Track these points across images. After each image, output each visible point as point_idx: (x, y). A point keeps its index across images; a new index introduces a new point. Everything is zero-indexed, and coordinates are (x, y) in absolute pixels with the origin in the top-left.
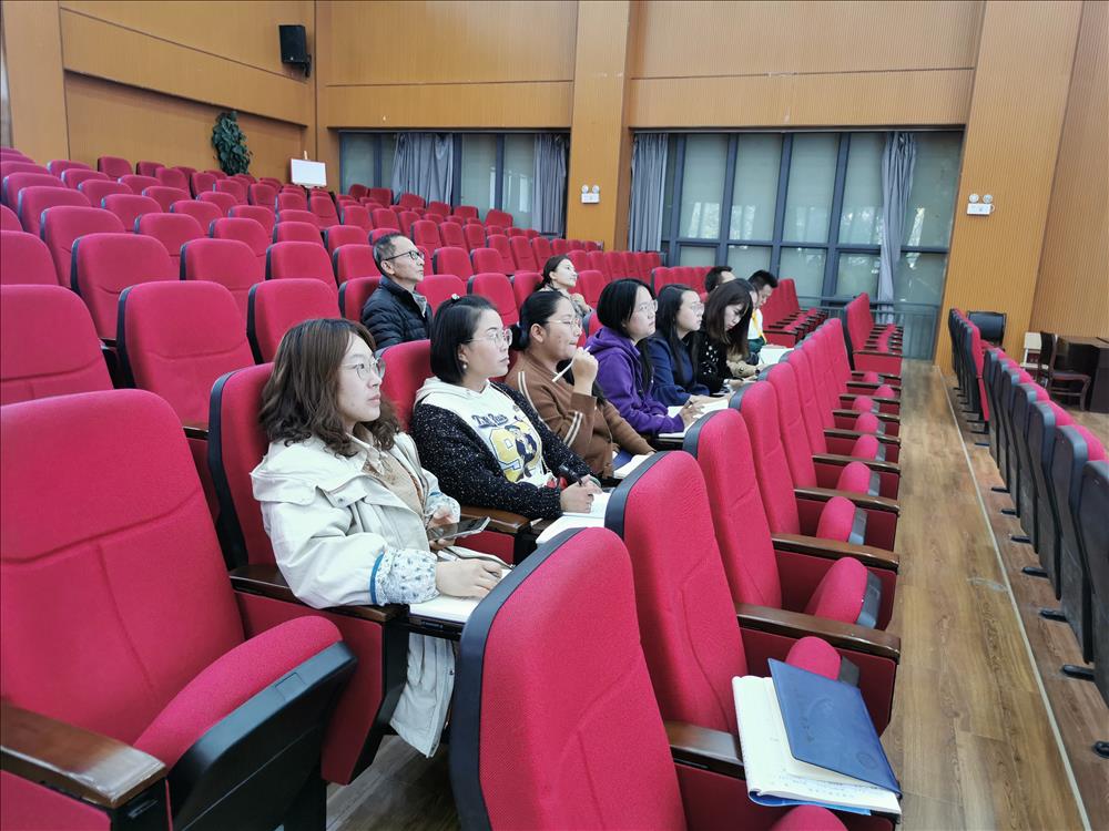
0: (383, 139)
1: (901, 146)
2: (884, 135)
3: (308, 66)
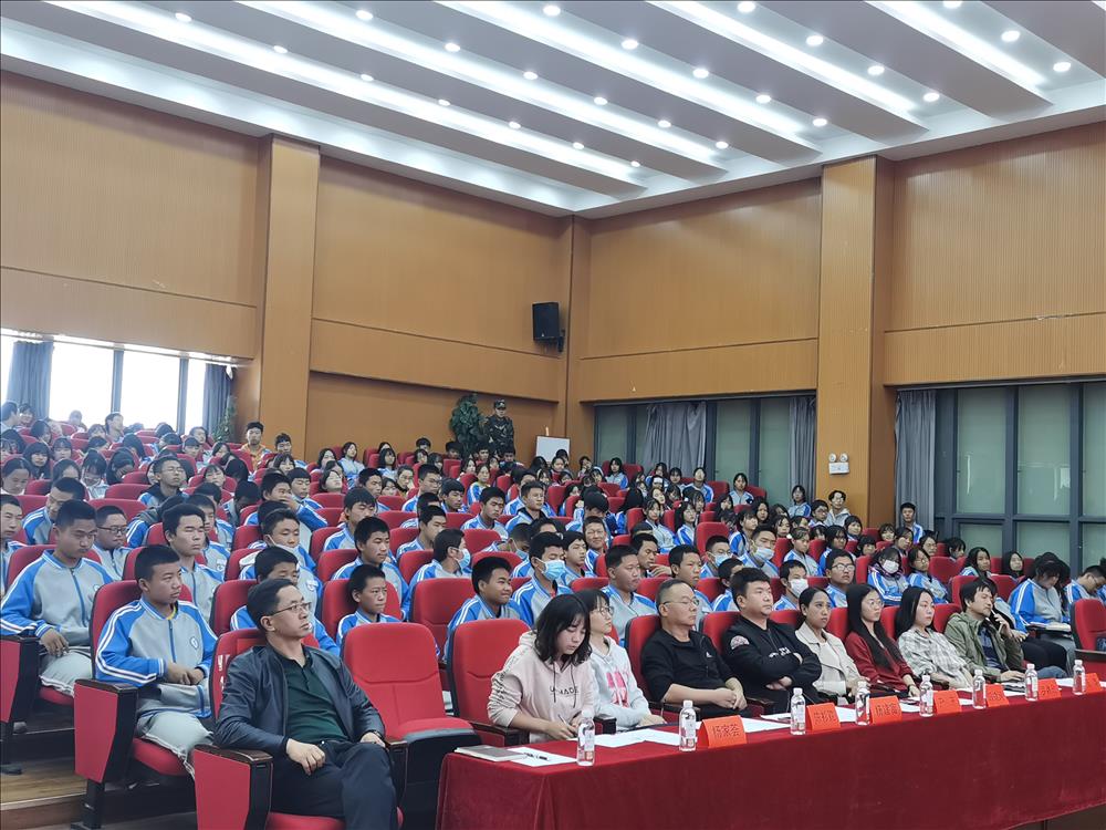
0: (638, 412)
3: (561, 341)
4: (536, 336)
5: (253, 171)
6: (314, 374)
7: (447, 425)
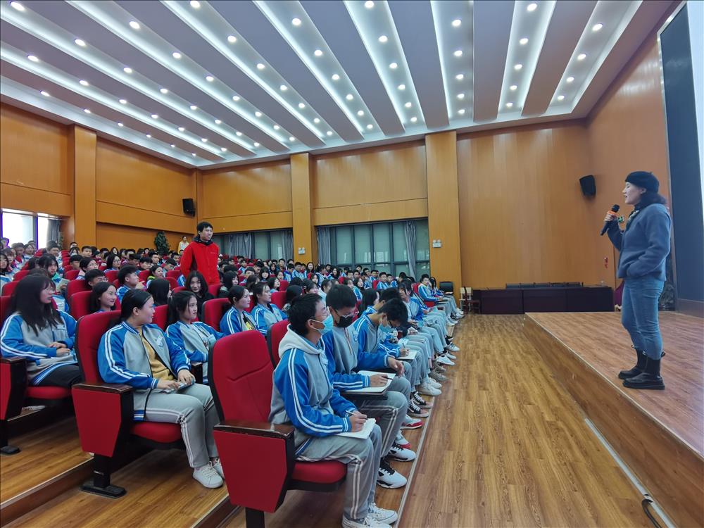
1: (409, 226)
2: (404, 222)
3: (194, 212)
4: (185, 210)
5: (65, 139)
6: (98, 223)
7: (153, 243)
